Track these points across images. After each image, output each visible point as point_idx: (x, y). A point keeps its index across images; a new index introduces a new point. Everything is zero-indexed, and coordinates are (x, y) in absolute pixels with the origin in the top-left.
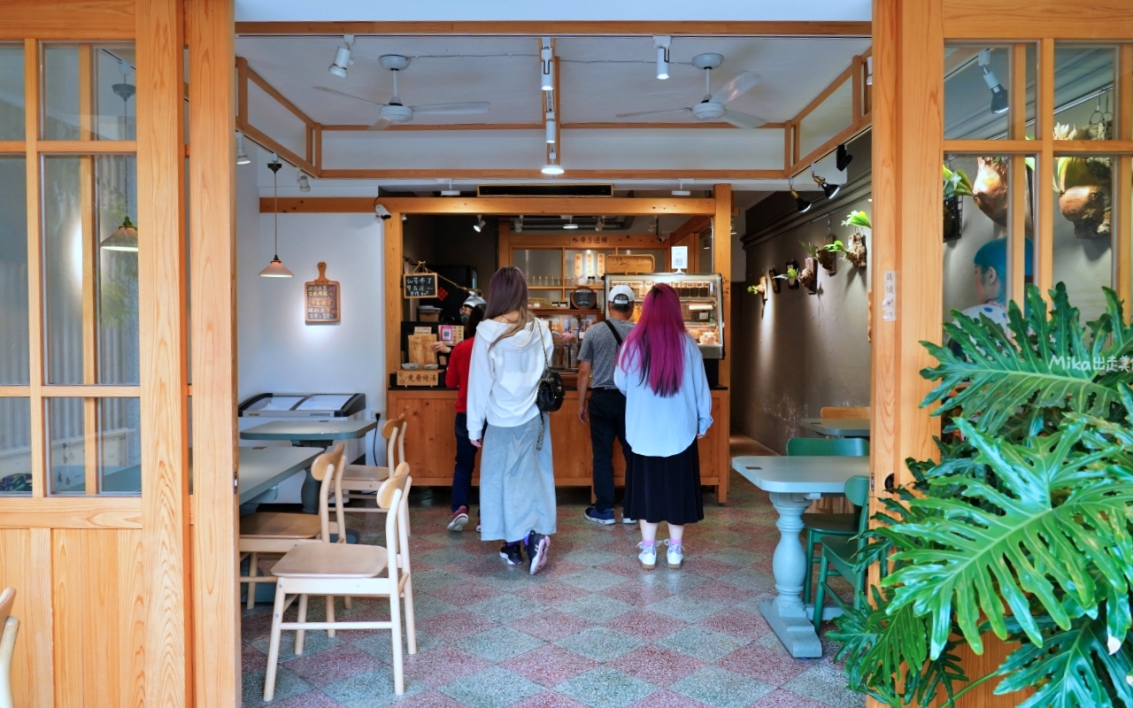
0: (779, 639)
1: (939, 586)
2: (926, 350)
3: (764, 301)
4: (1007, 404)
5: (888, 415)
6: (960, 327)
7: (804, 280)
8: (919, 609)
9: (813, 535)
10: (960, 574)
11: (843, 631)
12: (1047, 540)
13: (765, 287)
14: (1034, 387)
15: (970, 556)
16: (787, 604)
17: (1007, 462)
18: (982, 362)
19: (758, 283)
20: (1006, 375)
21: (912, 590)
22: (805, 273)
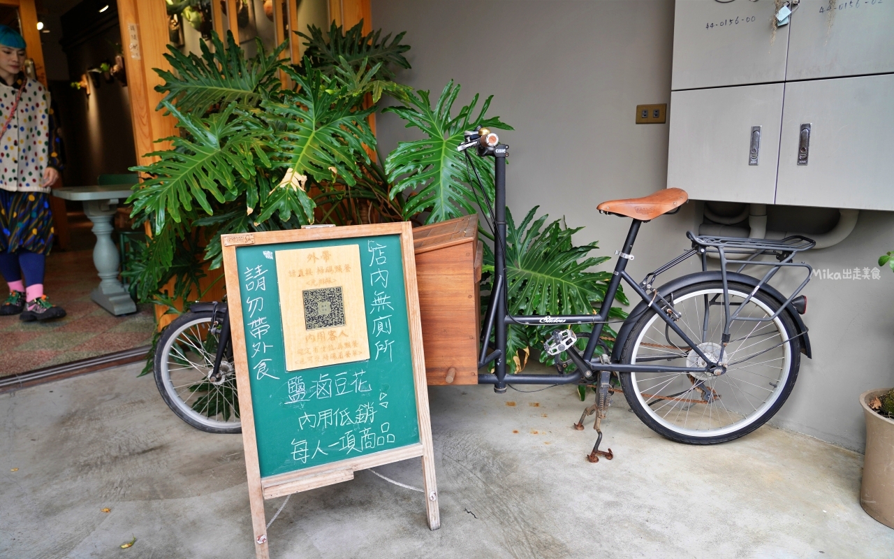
0: (107, 310)
1: (158, 197)
2: (156, 74)
3: (88, 96)
4: (205, 104)
5: (144, 125)
6: (174, 57)
7: (116, 74)
8: (148, 210)
9: (123, 238)
10: (170, 188)
11: (132, 270)
12: (215, 163)
13: (86, 83)
14: (221, 95)
15: (176, 178)
16: (109, 285)
17: (195, 126)
18: (192, 81)
19: (80, 80)
20: (206, 89)
21: (144, 202)
22: (116, 68)
